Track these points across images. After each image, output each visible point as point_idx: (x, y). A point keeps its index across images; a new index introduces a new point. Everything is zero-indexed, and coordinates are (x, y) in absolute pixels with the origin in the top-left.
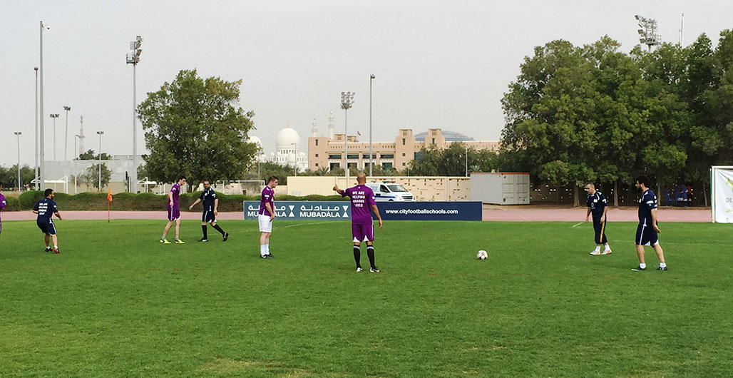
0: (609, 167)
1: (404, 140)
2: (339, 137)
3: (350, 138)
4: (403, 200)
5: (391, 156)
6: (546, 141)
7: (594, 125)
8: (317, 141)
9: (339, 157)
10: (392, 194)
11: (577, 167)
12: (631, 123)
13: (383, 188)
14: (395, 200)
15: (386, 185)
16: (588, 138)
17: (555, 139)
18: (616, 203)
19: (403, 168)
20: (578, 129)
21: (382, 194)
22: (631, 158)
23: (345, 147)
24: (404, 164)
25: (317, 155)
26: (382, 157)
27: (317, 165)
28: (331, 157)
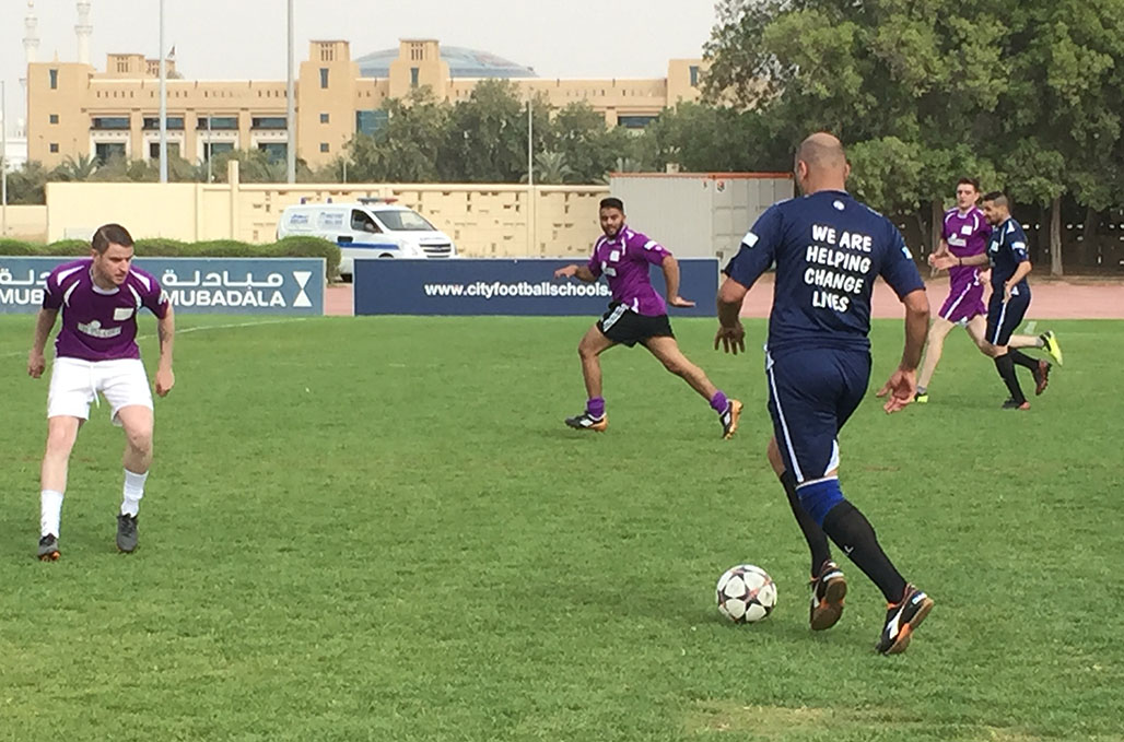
0: (1041, 157)
1: (324, 72)
2: (122, 62)
3: (153, 67)
4: (422, 255)
5: (280, 124)
6: (852, 79)
7: (996, 30)
8: (54, 73)
9: (122, 125)
10: (388, 236)
11: (946, 156)
12: (1107, 24)
13: (360, 218)
14: (397, 255)
15: (369, 209)
16: (979, 69)
17: (880, 75)
18: (1057, 265)
19: (326, 160)
20: (949, 41)
21: (358, 236)
22: (1104, 130)
23: (139, 93)
24: (325, 148)
25: (54, 119)
26: (257, 124)
27: (54, 148)
28: (98, 124)
